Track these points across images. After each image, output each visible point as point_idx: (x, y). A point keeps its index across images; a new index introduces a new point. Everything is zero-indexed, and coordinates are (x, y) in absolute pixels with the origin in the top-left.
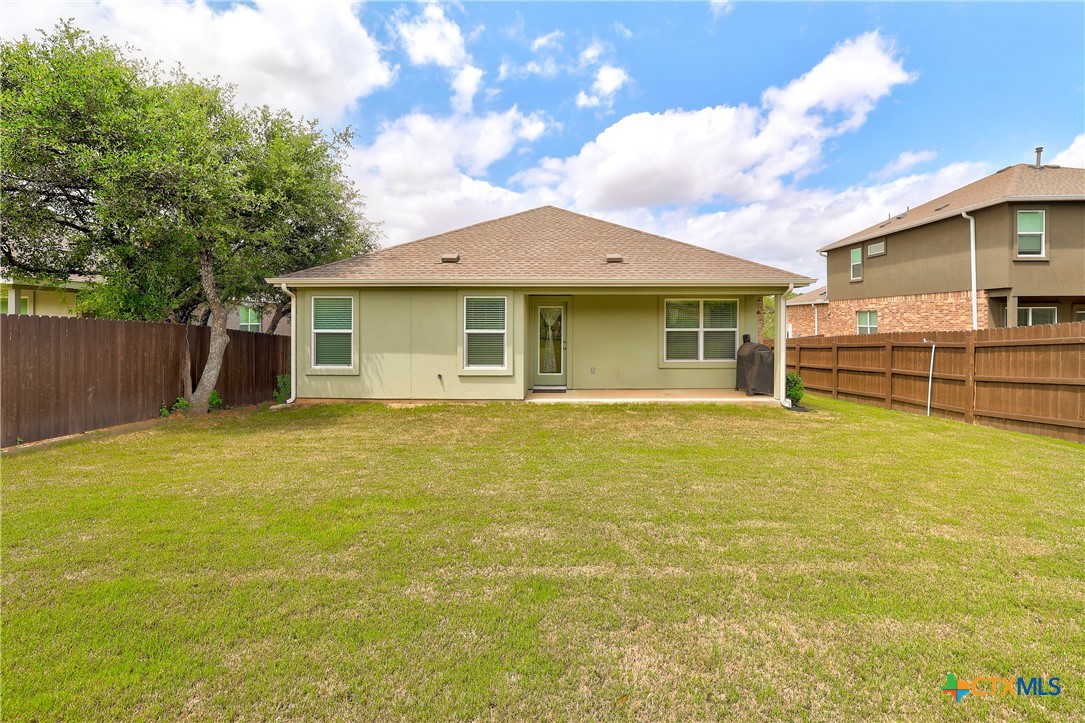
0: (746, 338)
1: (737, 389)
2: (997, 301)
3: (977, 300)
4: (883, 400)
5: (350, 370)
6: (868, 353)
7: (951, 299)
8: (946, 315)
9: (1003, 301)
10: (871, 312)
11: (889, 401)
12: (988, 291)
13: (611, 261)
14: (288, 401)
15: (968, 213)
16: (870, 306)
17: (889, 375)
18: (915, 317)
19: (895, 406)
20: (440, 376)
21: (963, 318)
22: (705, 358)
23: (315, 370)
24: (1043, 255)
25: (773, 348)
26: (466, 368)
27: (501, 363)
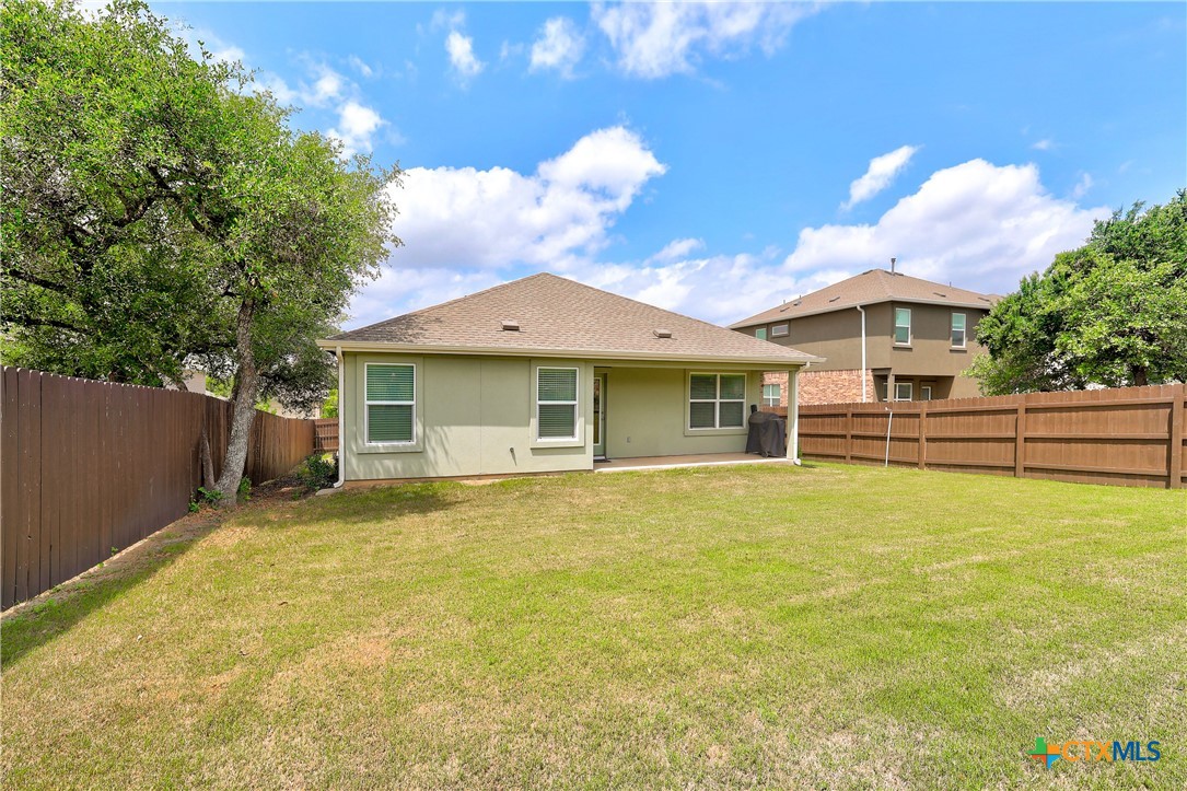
0: (753, 408)
1: (747, 452)
2: (880, 378)
3: (866, 377)
4: (844, 457)
5: (412, 446)
6: (827, 420)
7: (845, 375)
8: (841, 388)
9: (885, 378)
10: (773, 385)
11: (848, 458)
12: (874, 370)
13: (662, 336)
14: (336, 485)
15: (861, 307)
16: (774, 380)
17: (849, 437)
18: (814, 390)
19: (854, 461)
20: (512, 450)
21: (854, 391)
22: (720, 426)
23: (370, 448)
24: (909, 344)
25: (786, 417)
26: (539, 440)
27: (572, 434)
